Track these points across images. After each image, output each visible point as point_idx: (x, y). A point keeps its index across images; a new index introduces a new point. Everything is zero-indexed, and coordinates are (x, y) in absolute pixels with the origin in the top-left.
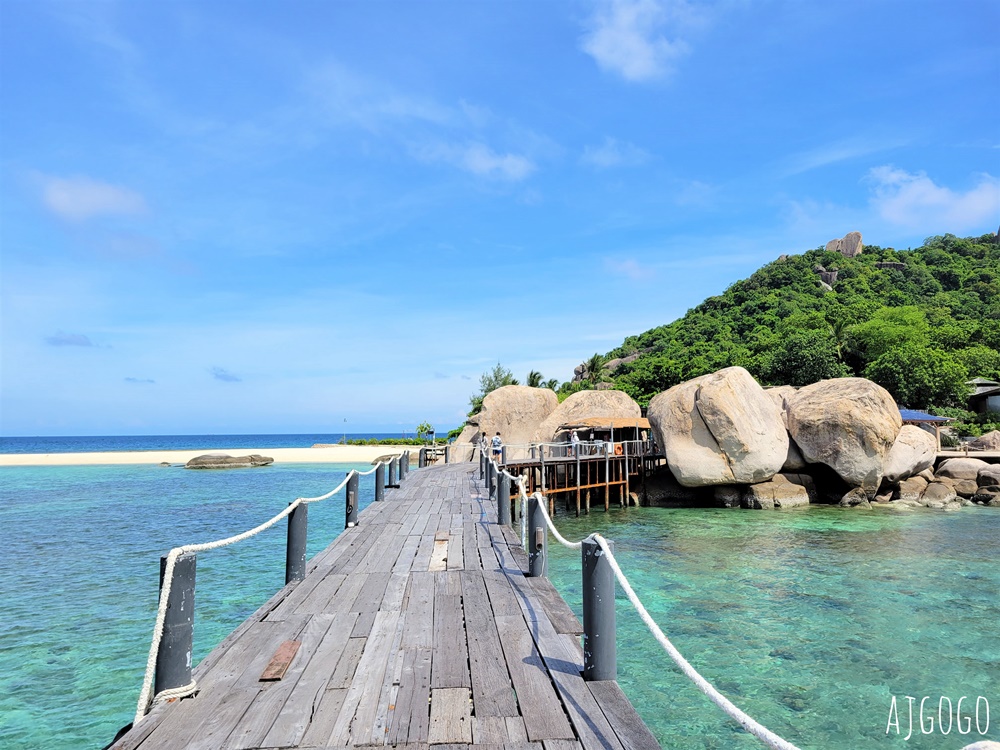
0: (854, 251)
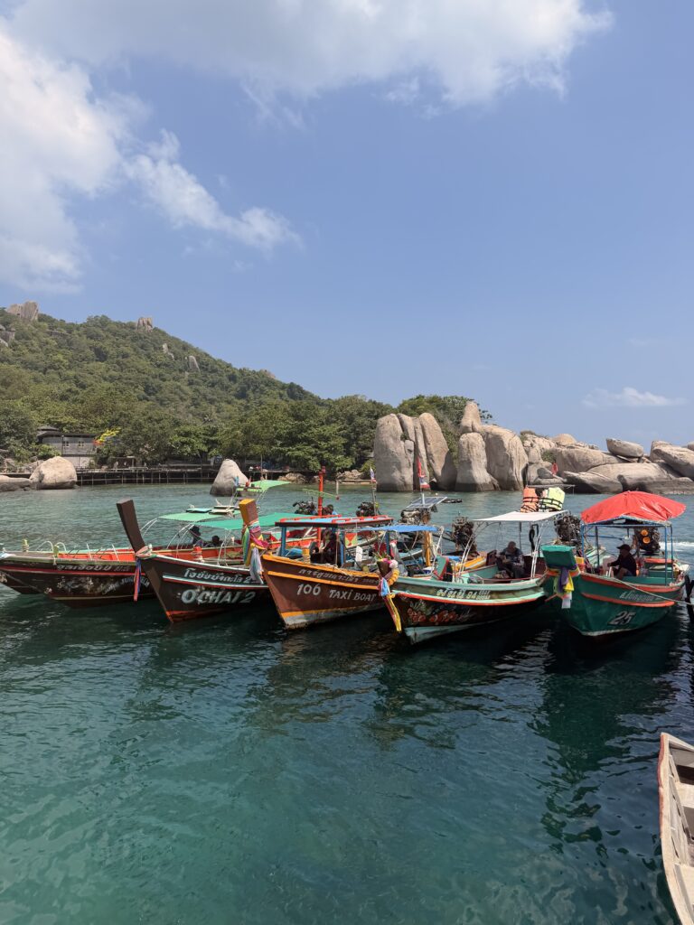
0: (31, 317)
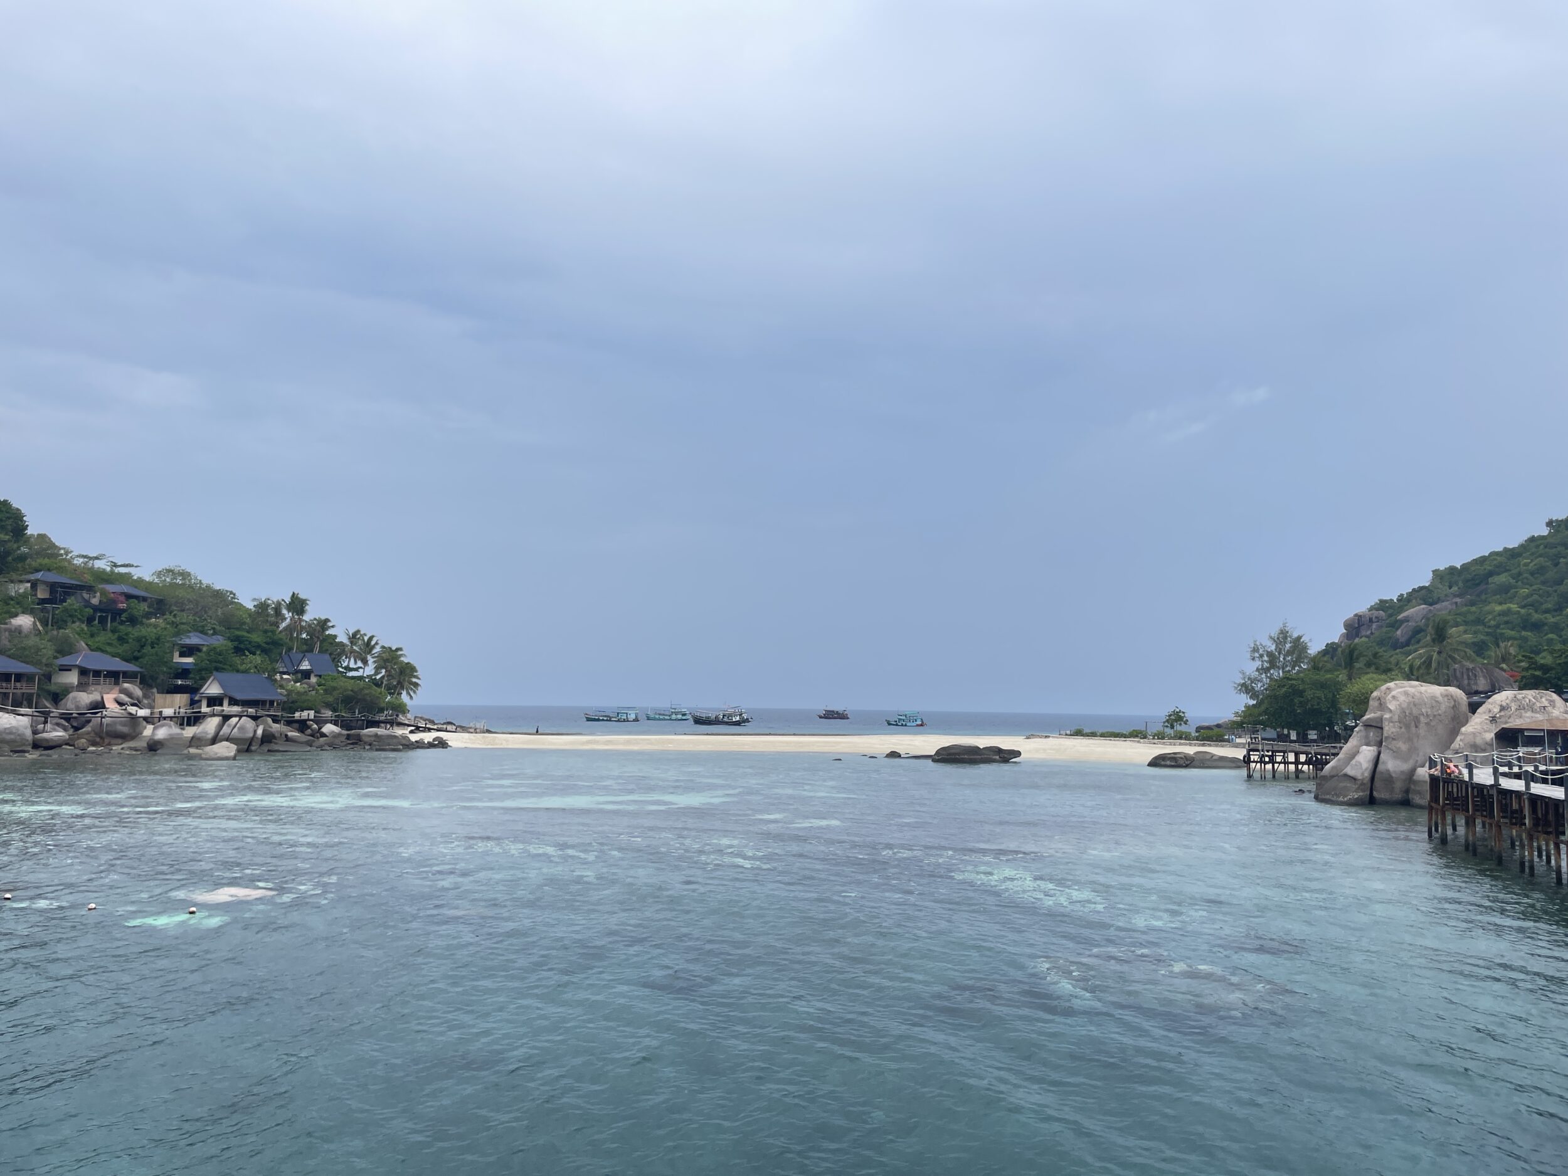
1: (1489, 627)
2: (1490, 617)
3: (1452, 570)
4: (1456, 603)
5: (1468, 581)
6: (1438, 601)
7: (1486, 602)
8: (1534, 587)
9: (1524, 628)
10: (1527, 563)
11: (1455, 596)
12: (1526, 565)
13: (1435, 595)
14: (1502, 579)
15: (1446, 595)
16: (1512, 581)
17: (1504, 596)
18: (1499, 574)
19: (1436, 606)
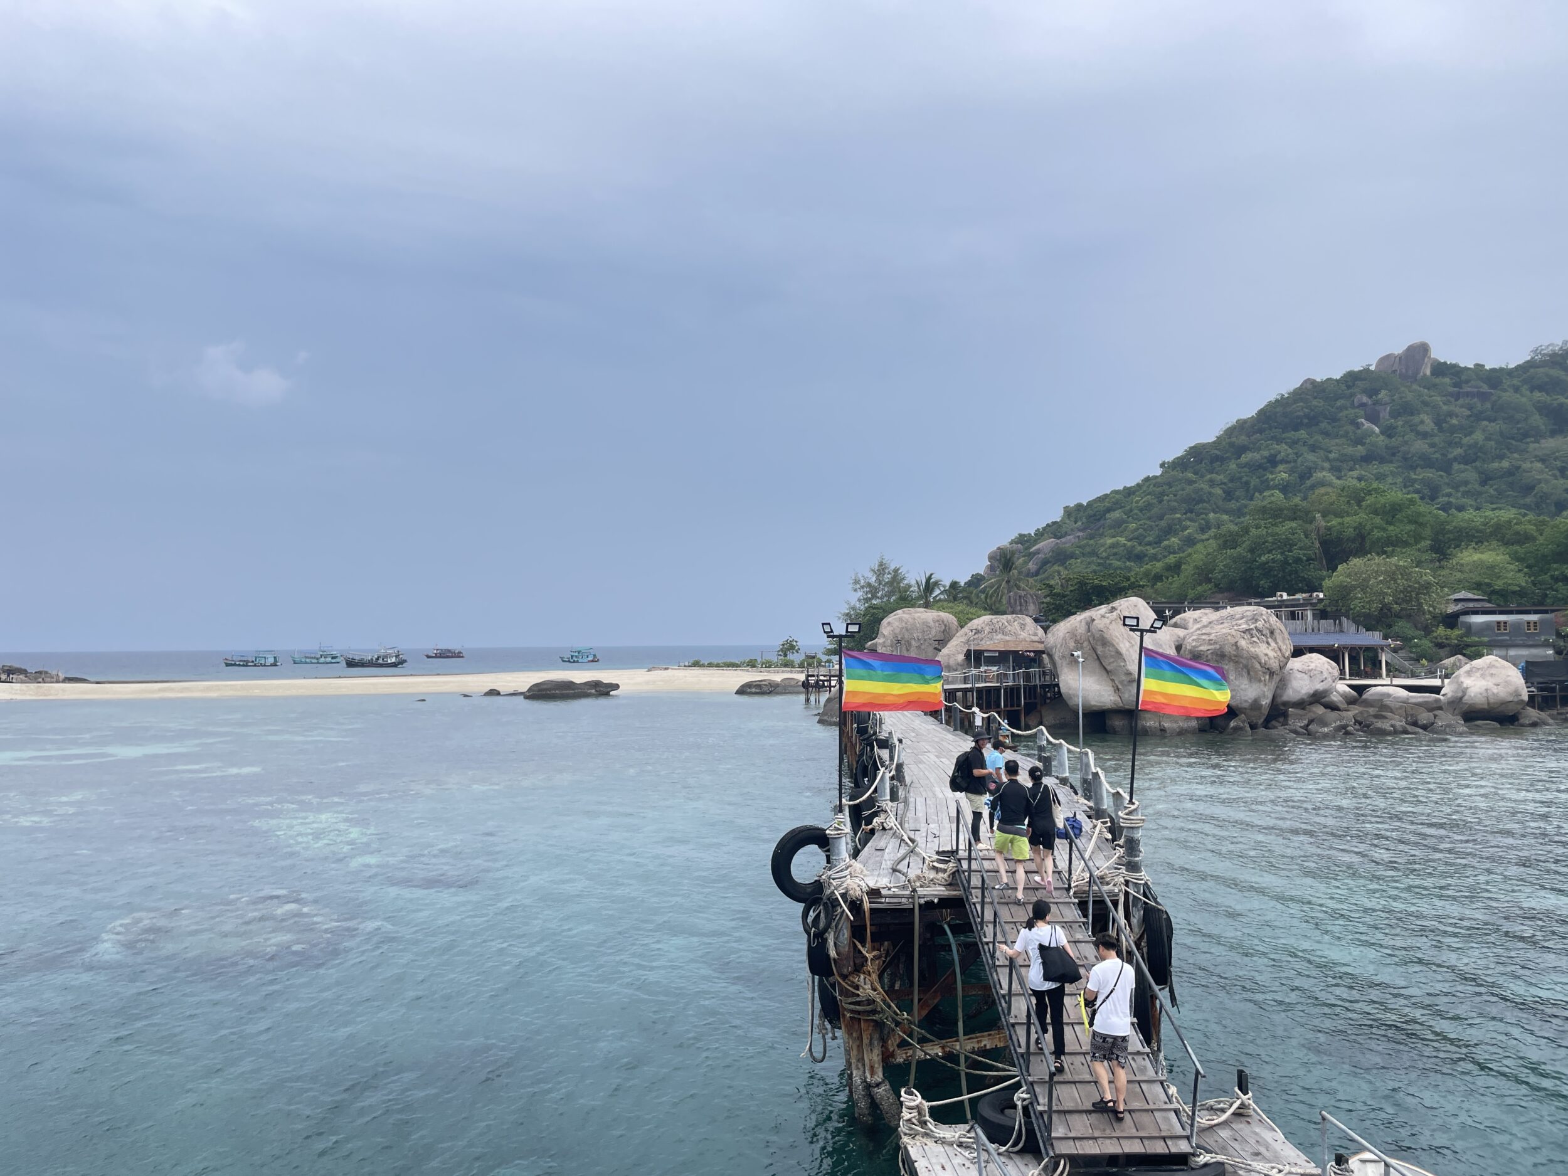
0: (1418, 372)
1: (1102, 558)
2: (1102, 549)
3: (1079, 506)
4: (1079, 537)
5: (1091, 517)
6: (1066, 534)
7: (1102, 535)
8: (1141, 522)
9: (1129, 559)
10: (1139, 500)
11: (1079, 530)
12: (1137, 502)
13: (1064, 530)
14: (1116, 514)
15: (1072, 530)
16: (1125, 517)
17: (1117, 530)
18: (1114, 510)
19: (1063, 540)
